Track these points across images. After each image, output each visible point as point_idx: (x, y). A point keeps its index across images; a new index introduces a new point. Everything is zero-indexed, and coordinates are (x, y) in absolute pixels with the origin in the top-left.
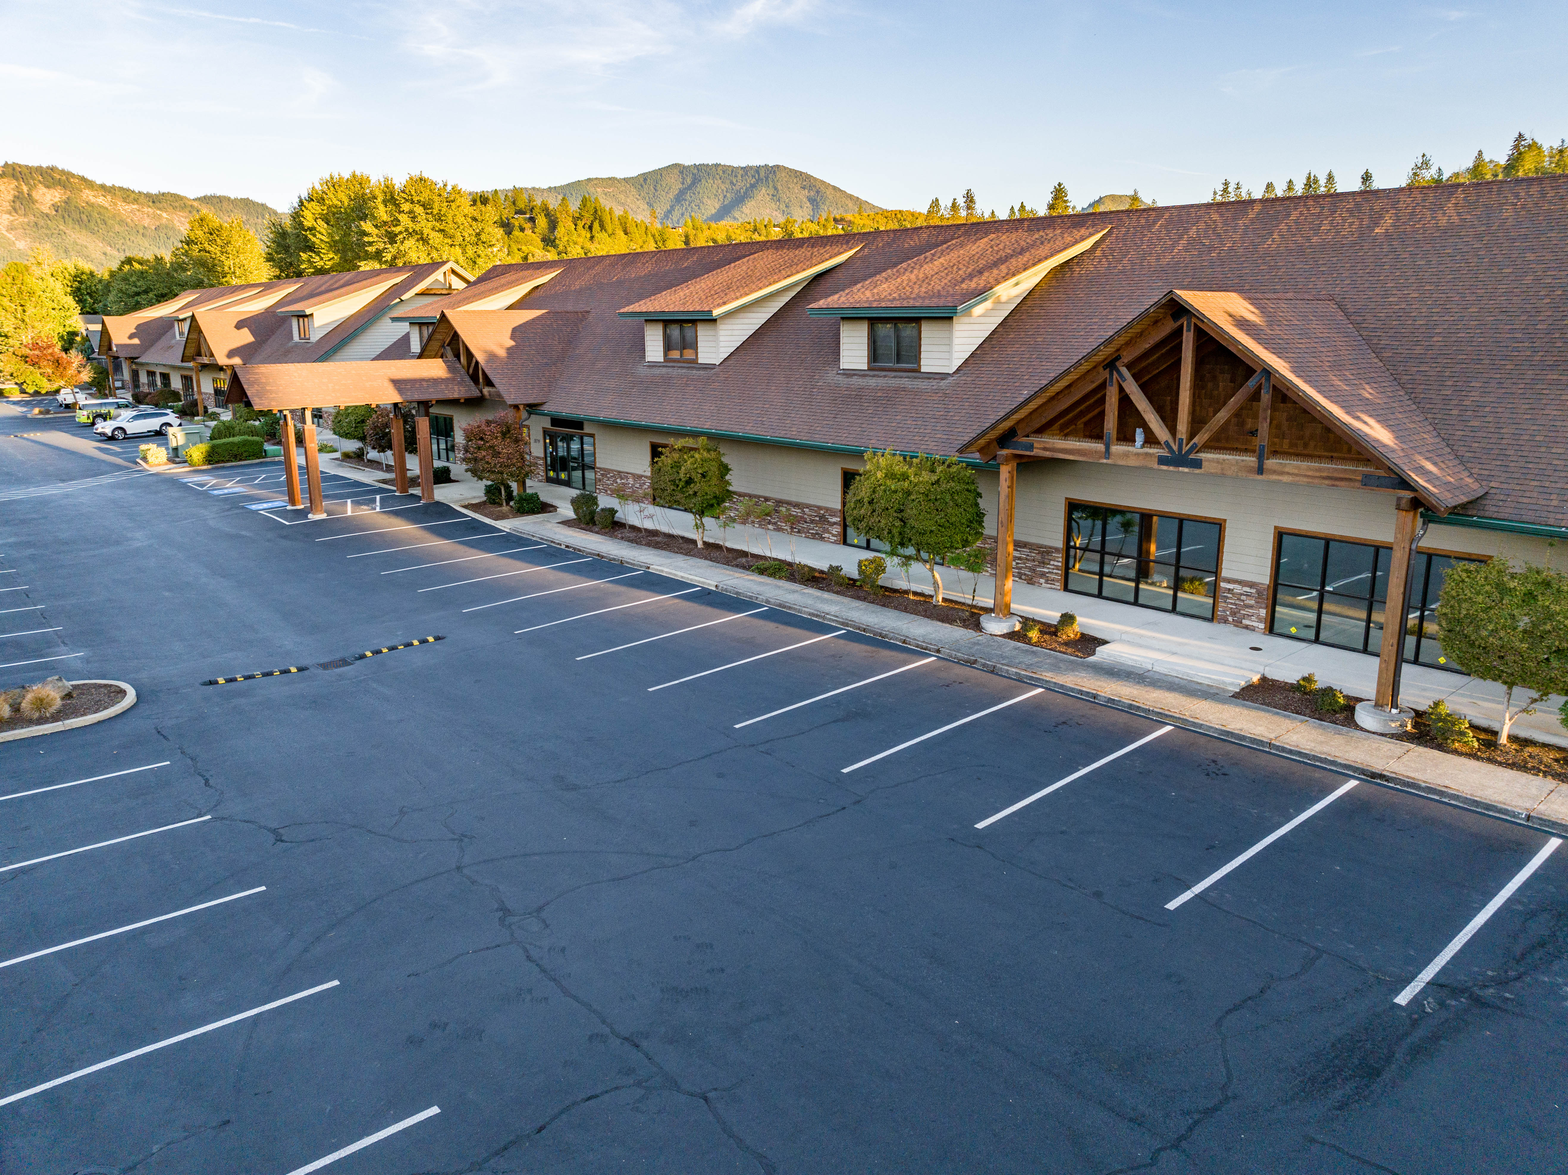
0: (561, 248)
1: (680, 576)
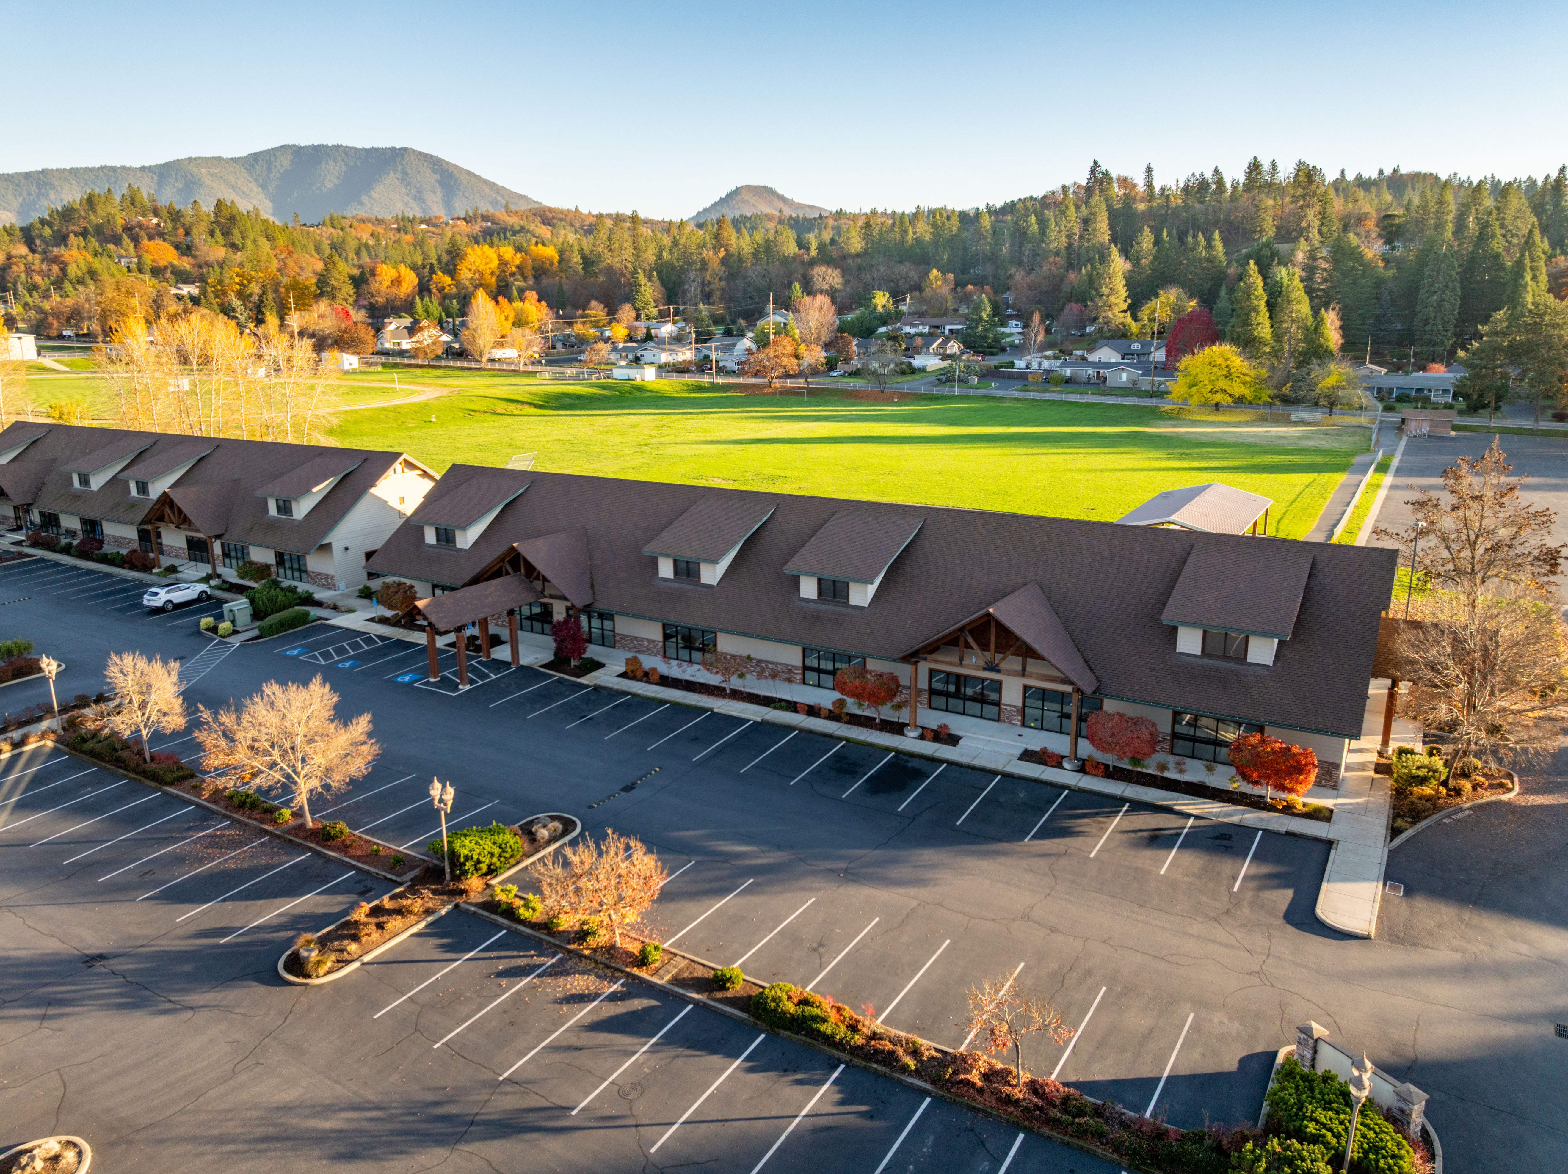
1: (735, 714)
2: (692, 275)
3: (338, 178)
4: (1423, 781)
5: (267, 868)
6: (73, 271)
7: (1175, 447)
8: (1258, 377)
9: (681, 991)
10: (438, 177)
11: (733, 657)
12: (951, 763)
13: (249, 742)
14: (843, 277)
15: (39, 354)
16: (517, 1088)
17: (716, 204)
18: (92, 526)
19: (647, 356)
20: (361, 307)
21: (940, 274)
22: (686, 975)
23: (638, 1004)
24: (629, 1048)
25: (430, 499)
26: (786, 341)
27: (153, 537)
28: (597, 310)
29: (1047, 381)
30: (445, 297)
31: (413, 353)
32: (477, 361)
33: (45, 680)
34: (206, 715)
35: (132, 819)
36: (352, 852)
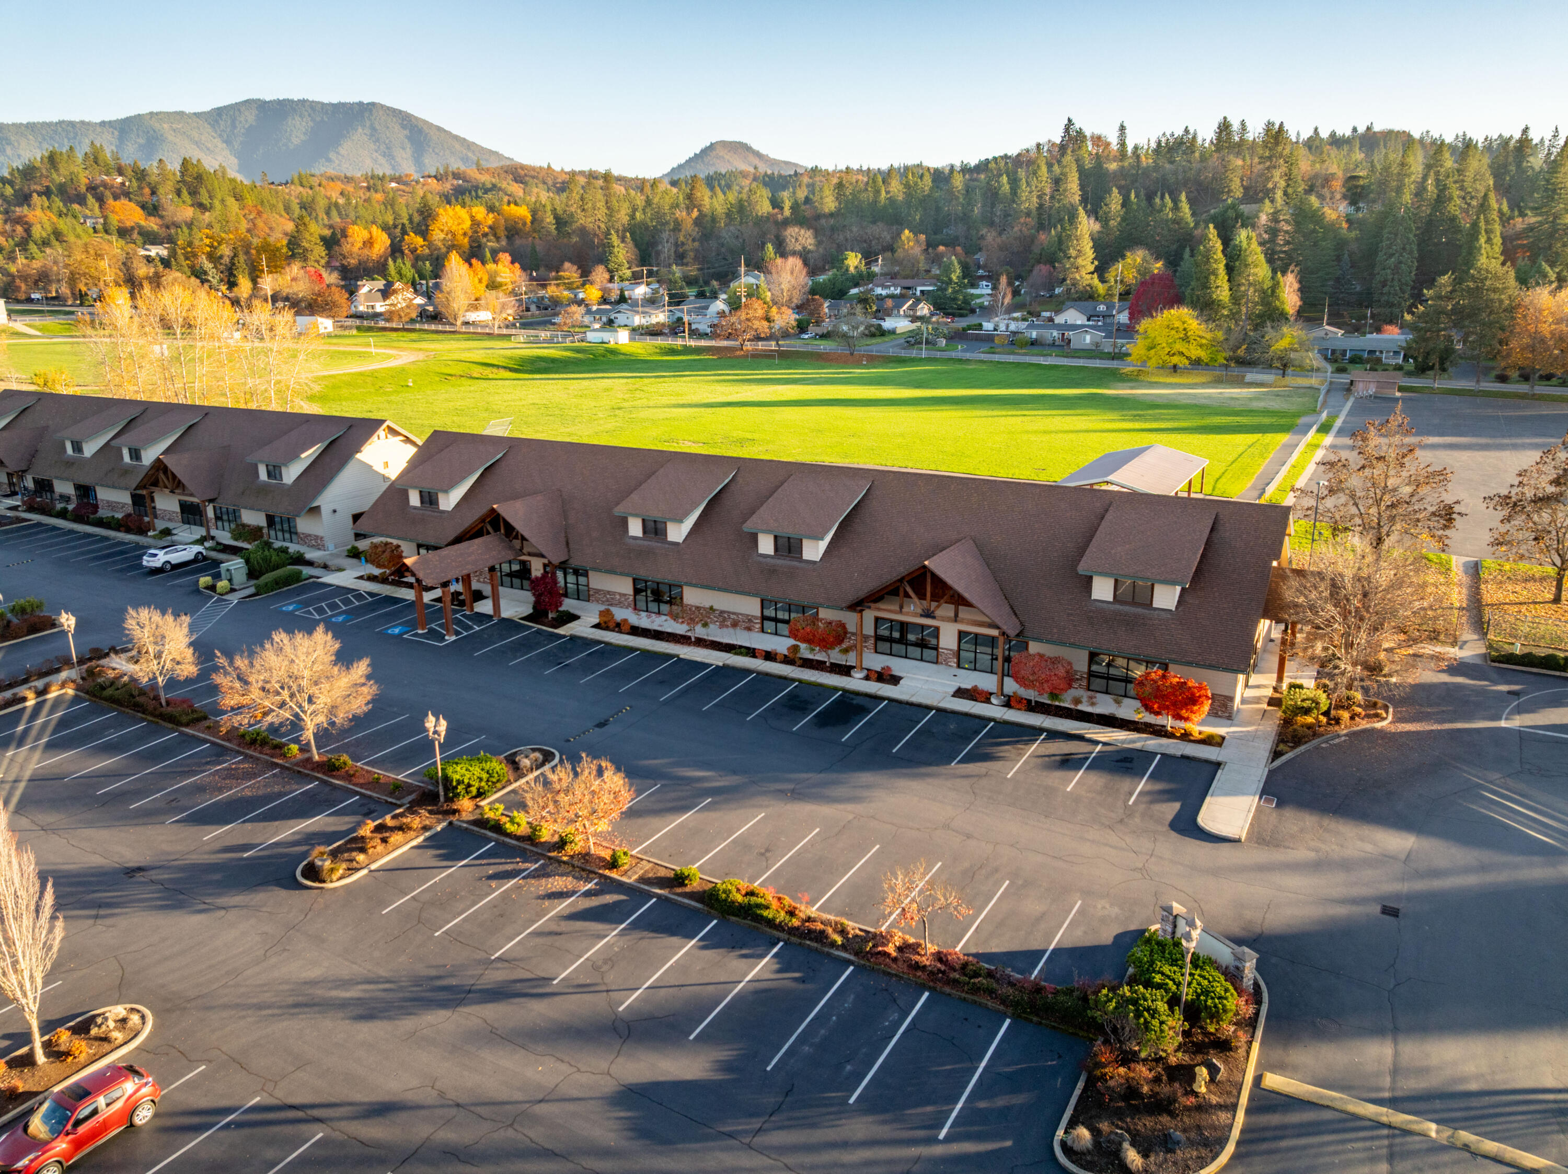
1: (699, 659)
2: (665, 235)
3: (305, 134)
4: (1307, 711)
5: (280, 795)
6: (38, 232)
7: (1130, 409)
8: (1214, 339)
9: (646, 887)
10: (407, 132)
11: (698, 608)
12: (891, 700)
13: (260, 684)
14: (816, 237)
15: (10, 319)
16: (506, 965)
17: (690, 160)
18: (85, 491)
19: (621, 319)
20: (334, 268)
21: (911, 235)
22: (650, 875)
23: (609, 898)
24: (602, 933)
25: (415, 464)
26: (757, 305)
27: (148, 500)
28: (570, 272)
29: (1012, 343)
30: (417, 259)
31: (388, 316)
32: (452, 324)
33: (64, 633)
34: (222, 661)
35: (153, 756)
36: (355, 780)
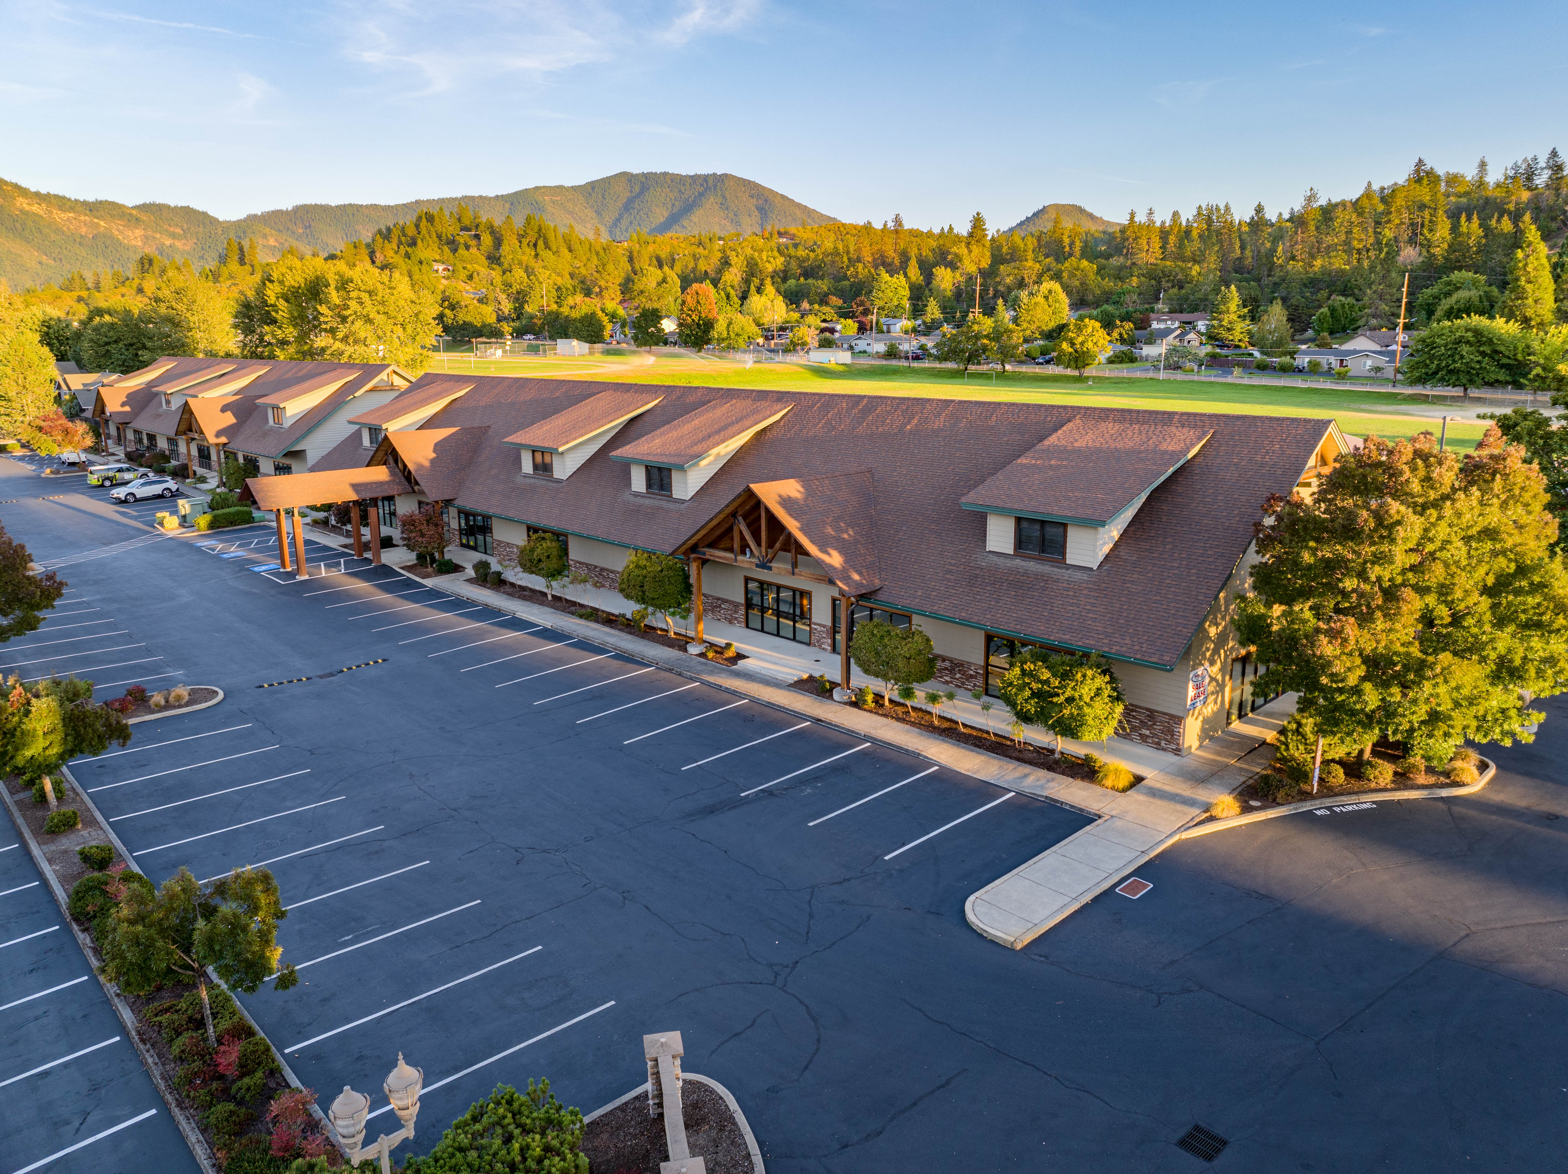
0: (506, 266)
10: (754, 201)
12: (704, 683)
17: (1021, 224)
